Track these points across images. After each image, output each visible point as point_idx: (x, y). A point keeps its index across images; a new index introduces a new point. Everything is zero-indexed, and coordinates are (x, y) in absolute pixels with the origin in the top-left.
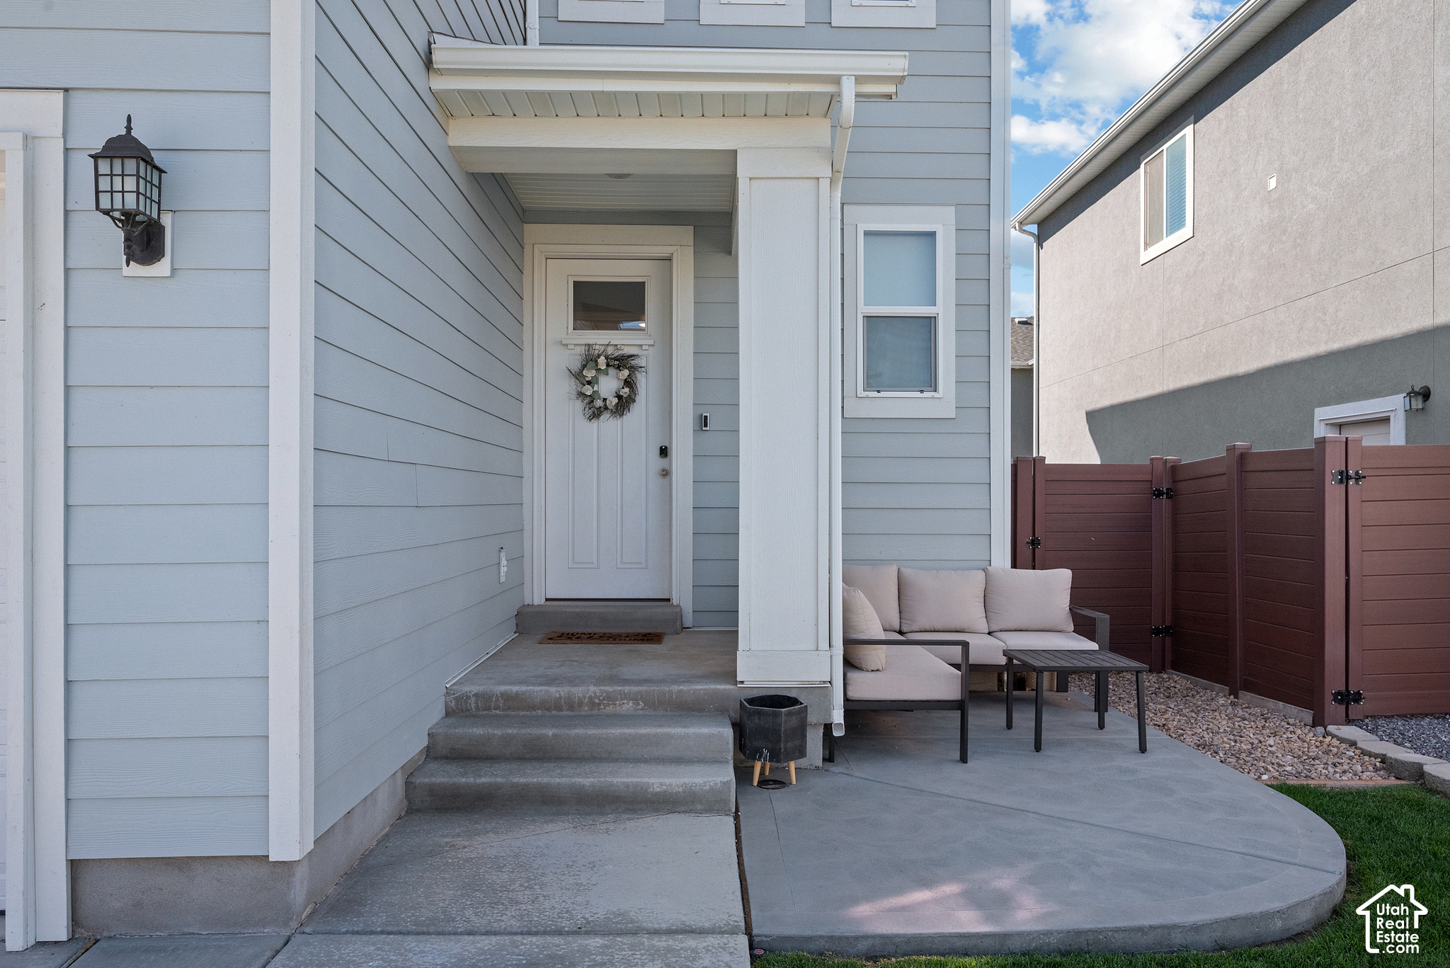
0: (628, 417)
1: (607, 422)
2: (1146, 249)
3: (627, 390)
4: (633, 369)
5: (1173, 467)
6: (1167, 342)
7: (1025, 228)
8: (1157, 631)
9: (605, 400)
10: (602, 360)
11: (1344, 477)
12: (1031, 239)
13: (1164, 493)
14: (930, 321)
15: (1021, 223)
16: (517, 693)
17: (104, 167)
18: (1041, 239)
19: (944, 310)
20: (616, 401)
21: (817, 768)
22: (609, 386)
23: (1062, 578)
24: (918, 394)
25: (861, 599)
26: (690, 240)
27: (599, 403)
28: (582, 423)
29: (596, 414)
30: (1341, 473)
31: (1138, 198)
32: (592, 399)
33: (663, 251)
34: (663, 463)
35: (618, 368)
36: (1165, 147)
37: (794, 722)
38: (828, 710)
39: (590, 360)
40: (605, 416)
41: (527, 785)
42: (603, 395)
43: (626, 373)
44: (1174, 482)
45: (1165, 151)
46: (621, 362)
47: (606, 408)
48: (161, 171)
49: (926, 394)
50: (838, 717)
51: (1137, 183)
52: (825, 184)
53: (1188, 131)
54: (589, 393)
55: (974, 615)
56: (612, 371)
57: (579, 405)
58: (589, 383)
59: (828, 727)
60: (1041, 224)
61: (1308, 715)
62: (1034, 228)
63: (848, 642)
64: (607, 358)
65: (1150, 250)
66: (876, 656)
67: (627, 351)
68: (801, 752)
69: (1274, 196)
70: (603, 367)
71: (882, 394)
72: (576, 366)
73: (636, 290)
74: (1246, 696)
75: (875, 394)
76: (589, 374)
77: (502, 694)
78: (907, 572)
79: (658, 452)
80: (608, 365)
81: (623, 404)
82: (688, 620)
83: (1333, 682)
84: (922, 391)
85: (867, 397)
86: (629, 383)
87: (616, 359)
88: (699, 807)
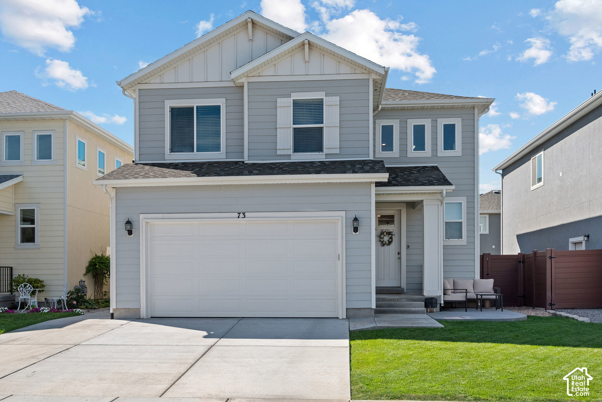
0: (391, 246)
1: (386, 247)
2: (532, 186)
3: (391, 240)
4: (392, 235)
5: (524, 255)
6: (538, 216)
7: (497, 171)
8: (520, 296)
9: (386, 242)
10: (385, 233)
11: (551, 258)
12: (500, 175)
13: (521, 262)
14: (461, 223)
15: (496, 170)
16: (384, 298)
17: (354, 222)
18: (503, 175)
19: (464, 220)
20: (388, 242)
21: (439, 312)
22: (386, 239)
23: (491, 281)
24: (458, 240)
25: (446, 281)
26: (405, 206)
27: (384, 243)
28: (380, 247)
29: (383, 245)
30: (550, 257)
31: (530, 169)
32: (383, 242)
33: (400, 208)
34: (399, 256)
35: (389, 235)
36: (537, 156)
37: (435, 301)
38: (441, 301)
39: (382, 233)
40: (385, 245)
41: (392, 309)
42: (385, 241)
43: (390, 236)
44: (524, 259)
45: (537, 157)
46: (389, 233)
47: (386, 244)
48: (358, 221)
49: (460, 240)
50: (442, 302)
51: (529, 165)
52: (440, 206)
53: (542, 153)
54: (382, 241)
55: (470, 289)
56: (387, 235)
57: (380, 243)
58: (382, 238)
59: (440, 304)
60: (503, 170)
61: (544, 309)
62: (501, 172)
63: (444, 290)
64: (386, 232)
65: (534, 186)
66: (449, 292)
67: (390, 231)
68: (436, 307)
69: (561, 178)
70: (385, 235)
71: (449, 240)
72: (379, 234)
73: (392, 217)
74: (536, 308)
75: (448, 240)
76: (382, 236)
77: (382, 298)
78: (456, 280)
79: (397, 253)
80: (386, 234)
81: (390, 243)
82: (405, 291)
83: (548, 301)
84: (459, 239)
85: (446, 241)
86: (391, 238)
87: (388, 233)
88: (420, 313)
